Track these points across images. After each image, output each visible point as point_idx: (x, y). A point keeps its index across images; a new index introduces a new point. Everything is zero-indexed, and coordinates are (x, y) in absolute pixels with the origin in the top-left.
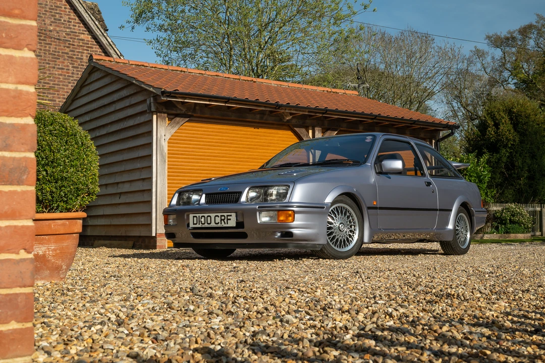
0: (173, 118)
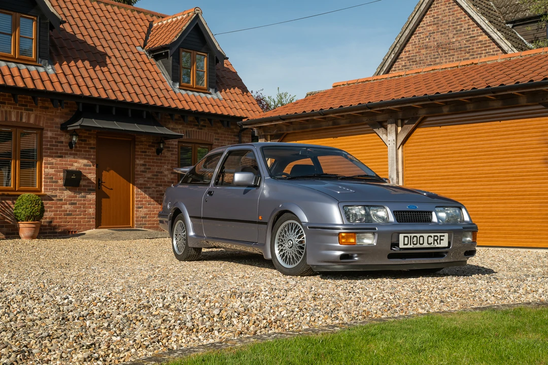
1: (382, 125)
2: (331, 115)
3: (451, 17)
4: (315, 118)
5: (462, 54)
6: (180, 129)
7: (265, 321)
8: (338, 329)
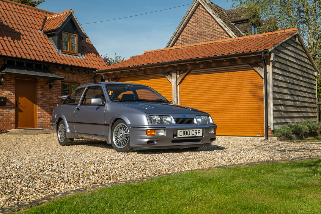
1: (169, 73)
2: (143, 68)
3: (204, 19)
4: (134, 69)
5: (209, 38)
6: (62, 75)
7: (107, 177)
8: (146, 179)
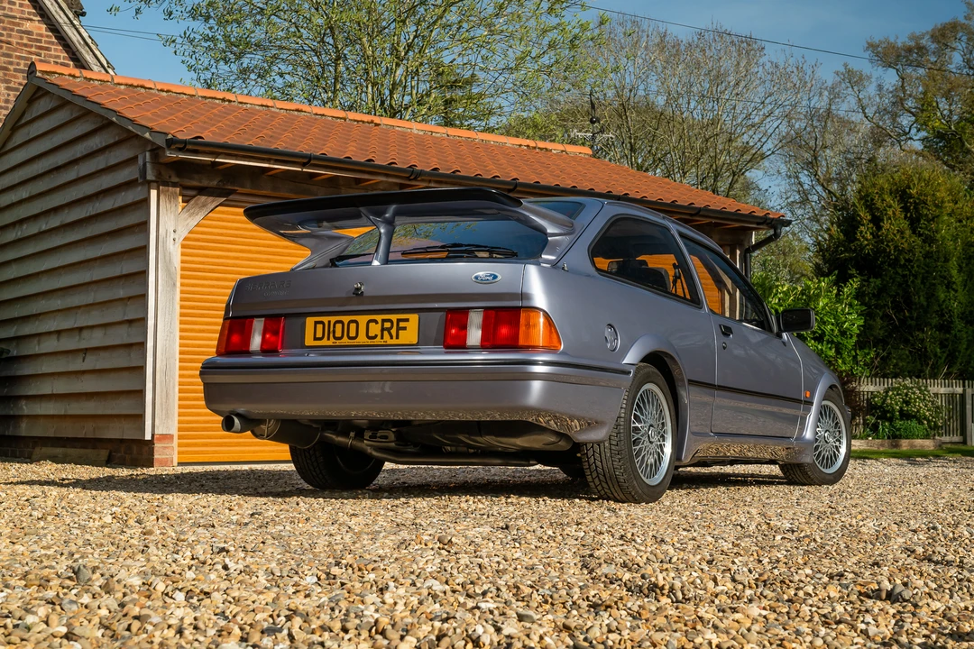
0: (194, 196)
